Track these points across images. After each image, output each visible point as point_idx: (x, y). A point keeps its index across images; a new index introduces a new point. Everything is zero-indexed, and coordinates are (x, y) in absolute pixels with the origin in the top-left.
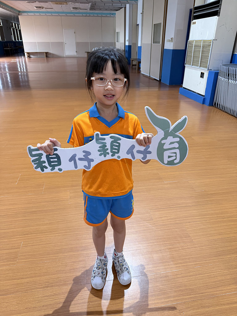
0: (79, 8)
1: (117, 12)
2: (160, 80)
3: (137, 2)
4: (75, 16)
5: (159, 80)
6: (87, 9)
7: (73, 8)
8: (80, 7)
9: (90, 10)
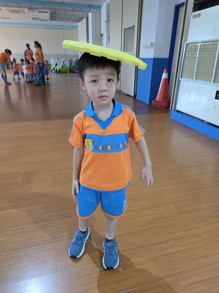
0: (39, 19)
1: (79, 23)
2: (135, 96)
3: (100, 11)
4: (35, 28)
5: (133, 96)
6: (47, 21)
7: (32, 18)
8: (40, 17)
9: (50, 20)
